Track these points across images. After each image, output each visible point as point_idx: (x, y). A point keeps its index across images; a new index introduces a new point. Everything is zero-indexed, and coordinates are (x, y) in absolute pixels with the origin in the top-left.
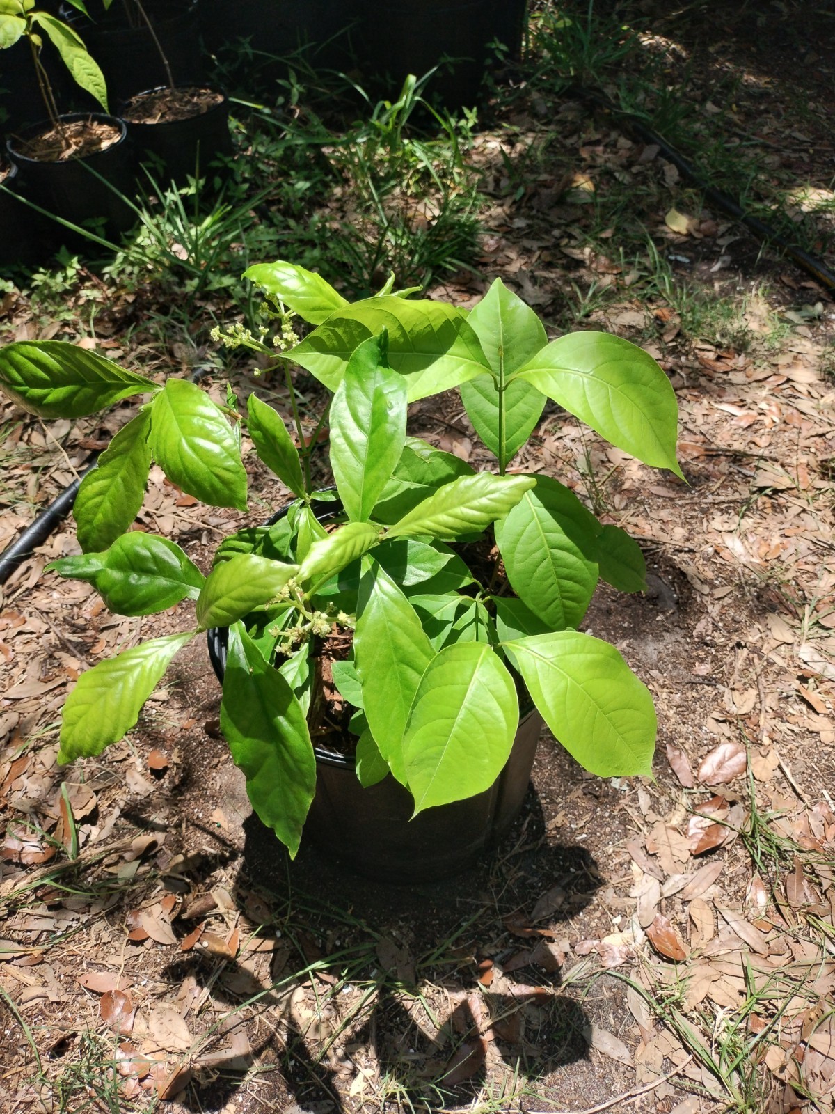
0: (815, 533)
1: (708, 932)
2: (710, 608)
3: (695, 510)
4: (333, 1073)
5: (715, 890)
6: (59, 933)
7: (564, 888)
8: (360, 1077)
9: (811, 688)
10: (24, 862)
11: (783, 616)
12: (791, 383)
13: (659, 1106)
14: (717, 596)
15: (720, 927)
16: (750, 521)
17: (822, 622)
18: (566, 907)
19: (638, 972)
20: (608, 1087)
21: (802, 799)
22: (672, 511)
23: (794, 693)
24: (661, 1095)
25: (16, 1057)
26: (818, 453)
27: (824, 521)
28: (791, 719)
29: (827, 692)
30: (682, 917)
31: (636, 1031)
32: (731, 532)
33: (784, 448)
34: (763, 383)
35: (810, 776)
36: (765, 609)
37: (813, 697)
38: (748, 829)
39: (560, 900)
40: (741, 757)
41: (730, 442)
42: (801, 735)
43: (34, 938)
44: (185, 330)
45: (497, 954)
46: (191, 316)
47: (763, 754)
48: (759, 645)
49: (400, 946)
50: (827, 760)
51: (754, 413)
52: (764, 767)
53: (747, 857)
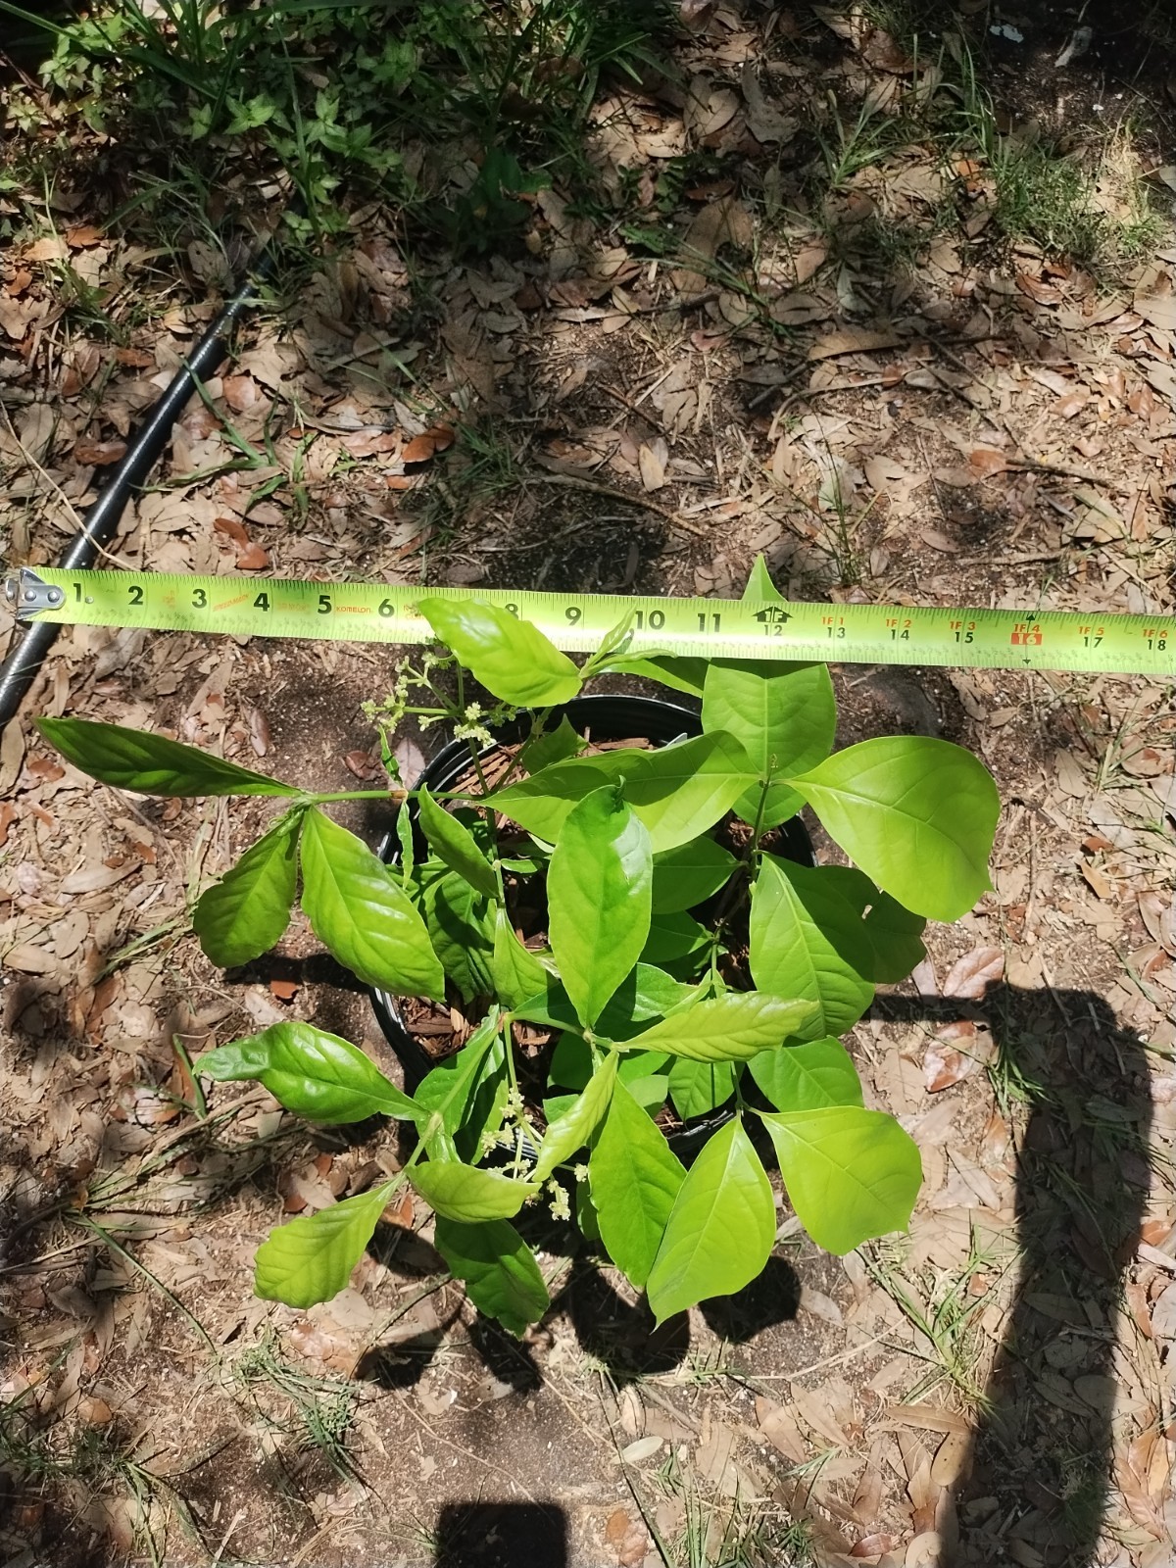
2: (983, 742)
3: (981, 577)
4: (529, 1345)
5: (948, 1132)
6: (202, 1202)
8: (558, 1347)
9: (1096, 862)
10: (143, 1120)
11: (1077, 752)
12: (1150, 329)
13: (868, 1364)
14: (995, 724)
15: (950, 1176)
16: (1055, 595)
17: (1127, 768)
20: (817, 1349)
21: (1062, 1015)
22: (950, 578)
23: (1074, 871)
24: (870, 1355)
25: (186, 1342)
26: (1166, 470)
27: (1153, 596)
28: (1066, 906)
29: (1116, 868)
31: (850, 1291)
33: (1120, 458)
34: (1108, 329)
35: (1077, 981)
36: (1055, 741)
37: (1096, 875)
38: (995, 1059)
40: (998, 964)
41: (1044, 447)
42: (1074, 930)
43: (174, 1210)
44: (201, 212)
46: (207, 174)
47: (1025, 959)
48: (1040, 797)
50: (1100, 961)
51: (1085, 390)
52: (1025, 975)
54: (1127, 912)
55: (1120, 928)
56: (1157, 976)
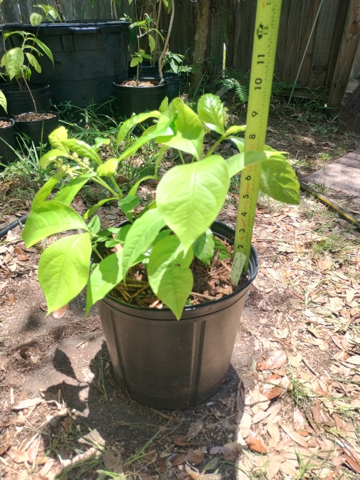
0: (306, 268)
1: (277, 439)
2: (264, 296)
5: (279, 418)
7: (203, 420)
9: (312, 327)
11: (296, 299)
12: (289, 217)
14: (267, 292)
15: (283, 436)
16: (278, 264)
17: (314, 301)
18: (204, 430)
19: (243, 462)
21: (315, 374)
23: (305, 330)
26: (303, 240)
27: (309, 264)
28: (305, 341)
29: (320, 329)
30: (264, 432)
32: (270, 268)
33: (289, 239)
34: (278, 217)
35: (317, 365)
36: (288, 297)
37: (314, 331)
38: (291, 388)
39: (201, 427)
40: (284, 357)
41: (266, 237)
42: (311, 347)
45: (168, 456)
47: (294, 355)
48: (287, 311)
49: (116, 455)
50: (324, 358)
51: (275, 227)
52: (296, 360)
53: (292, 401)
54: (328, 342)
55: (328, 346)
56: (347, 360)
